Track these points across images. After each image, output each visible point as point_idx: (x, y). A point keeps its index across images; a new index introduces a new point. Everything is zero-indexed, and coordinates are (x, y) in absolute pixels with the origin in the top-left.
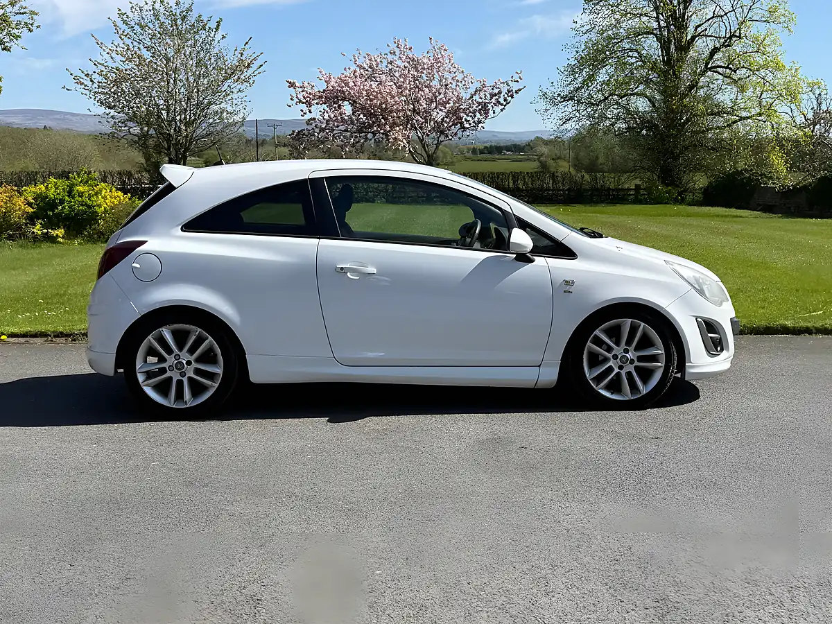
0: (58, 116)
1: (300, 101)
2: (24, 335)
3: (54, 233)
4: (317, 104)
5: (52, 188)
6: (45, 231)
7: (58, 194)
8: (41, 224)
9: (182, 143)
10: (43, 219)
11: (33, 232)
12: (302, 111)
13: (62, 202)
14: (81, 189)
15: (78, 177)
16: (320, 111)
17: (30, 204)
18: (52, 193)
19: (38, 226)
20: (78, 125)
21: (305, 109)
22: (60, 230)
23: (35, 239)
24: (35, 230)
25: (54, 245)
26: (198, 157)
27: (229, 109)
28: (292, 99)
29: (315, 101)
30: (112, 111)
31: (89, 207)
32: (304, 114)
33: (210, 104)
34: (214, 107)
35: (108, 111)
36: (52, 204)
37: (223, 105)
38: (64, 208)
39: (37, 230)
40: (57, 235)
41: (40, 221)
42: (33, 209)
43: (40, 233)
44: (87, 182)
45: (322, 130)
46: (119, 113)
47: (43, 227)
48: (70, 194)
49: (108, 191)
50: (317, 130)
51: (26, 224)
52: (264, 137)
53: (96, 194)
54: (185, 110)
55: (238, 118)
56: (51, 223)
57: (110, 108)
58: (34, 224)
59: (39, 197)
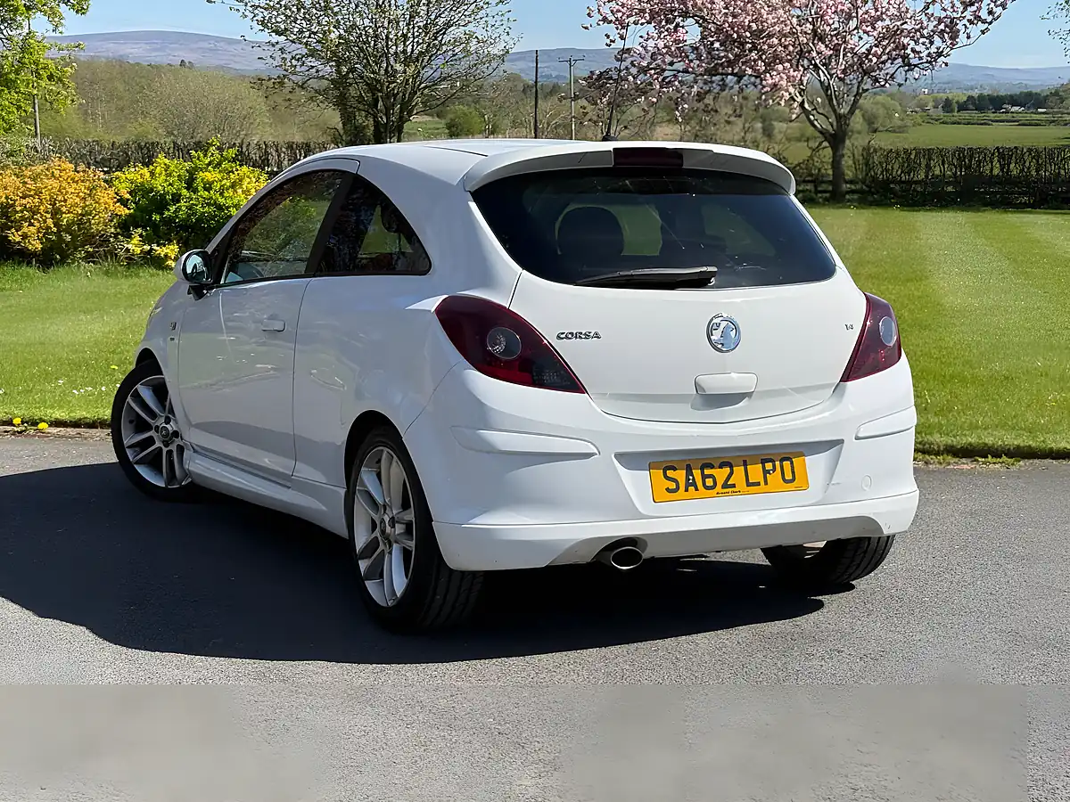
0: (205, 45)
1: (605, 20)
2: (76, 424)
3: (161, 251)
4: (635, 23)
5: (163, 175)
6: (147, 248)
7: (170, 184)
8: (141, 236)
9: (398, 93)
10: (144, 227)
11: (128, 250)
12: (608, 36)
13: (176, 198)
14: (209, 176)
15: (205, 155)
16: (641, 37)
17: (124, 202)
18: (160, 184)
19: (137, 239)
20: (237, 59)
21: (614, 34)
22: (171, 247)
23: (131, 260)
24: (130, 246)
25: (161, 272)
26: (438, 116)
27: (480, 33)
28: (589, 15)
29: (632, 19)
30: (283, 38)
31: (220, 208)
32: (611, 41)
33: (448, 25)
34: (454, 32)
35: (275, 38)
36: (160, 203)
37: (471, 27)
38: (179, 209)
39: (135, 245)
40: (166, 256)
41: (140, 230)
42: (129, 209)
43: (138, 250)
44: (219, 164)
45: (644, 70)
46: (293, 42)
47: (145, 240)
48: (190, 185)
49: (254, 180)
50: (634, 71)
51: (116, 236)
52: (556, 81)
53: (233, 186)
54: (404, 36)
55: (496, 50)
56: (158, 234)
57: (279, 33)
58: (129, 236)
59: (139, 190)
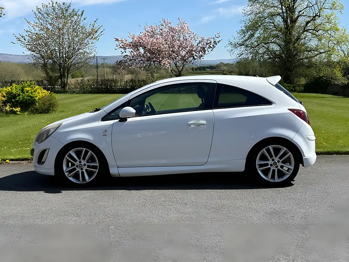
0: (4, 56)
1: (121, 47)
3: (15, 109)
4: (128, 48)
5: (14, 89)
6: (11, 109)
7: (17, 91)
8: (9, 106)
9: (67, 67)
10: (10, 103)
11: (6, 110)
12: (121, 52)
13: (19, 95)
14: (28, 89)
15: (26, 83)
16: (130, 52)
17: (4, 97)
18: (14, 91)
19: (8, 107)
20: (13, 59)
21: (123, 51)
22: (18, 108)
23: (7, 113)
24: (6, 109)
25: (16, 115)
27: (88, 51)
28: (117, 46)
29: (128, 47)
30: (34, 53)
31: (31, 97)
32: (122, 53)
33: (79, 49)
34: (81, 51)
35: (32, 53)
36: (15, 96)
37: (84, 50)
38: (20, 98)
39: (8, 108)
40: (17, 111)
42: (6, 98)
43: (9, 110)
44: (30, 85)
45: (131, 60)
46: (37, 54)
47: (10, 107)
48: (22, 91)
49: (40, 90)
50: (128, 60)
51: (3, 106)
52: (100, 64)
53: (35, 91)
54: (68, 52)
55: (91, 55)
56: (14, 105)
57: (33, 51)
58: (6, 106)
59: (9, 93)
